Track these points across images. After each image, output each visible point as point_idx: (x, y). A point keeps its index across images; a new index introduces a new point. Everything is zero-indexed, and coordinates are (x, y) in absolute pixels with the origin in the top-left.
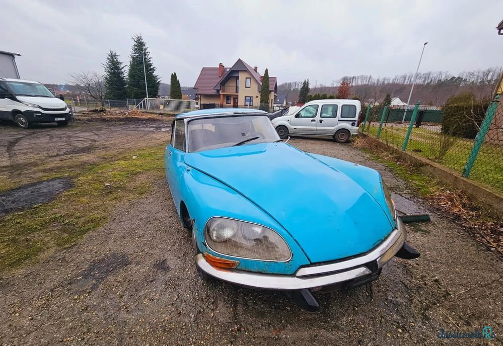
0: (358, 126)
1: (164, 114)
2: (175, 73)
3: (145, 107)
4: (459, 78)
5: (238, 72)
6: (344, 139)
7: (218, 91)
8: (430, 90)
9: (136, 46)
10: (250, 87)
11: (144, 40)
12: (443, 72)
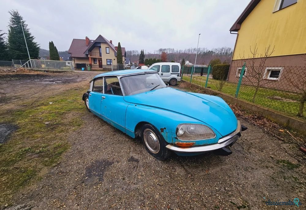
0: (180, 76)
1: (49, 71)
2: (52, 42)
3: (30, 66)
4: (212, 51)
5: (100, 43)
6: (174, 83)
7: (87, 55)
8: (201, 57)
9: (13, 19)
10: (109, 53)
11: (20, 15)
12: (205, 48)
